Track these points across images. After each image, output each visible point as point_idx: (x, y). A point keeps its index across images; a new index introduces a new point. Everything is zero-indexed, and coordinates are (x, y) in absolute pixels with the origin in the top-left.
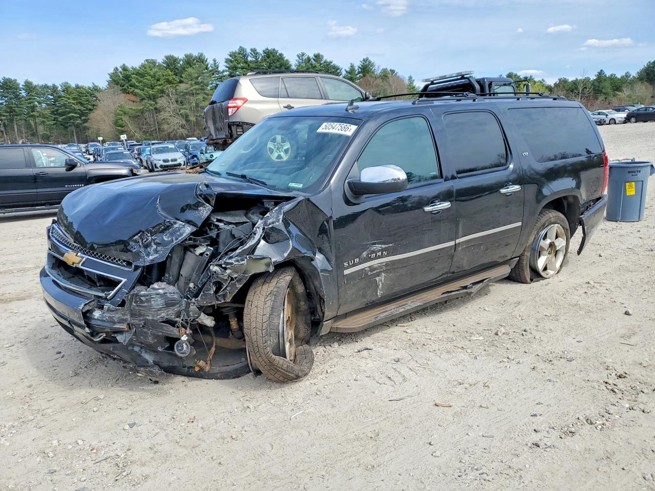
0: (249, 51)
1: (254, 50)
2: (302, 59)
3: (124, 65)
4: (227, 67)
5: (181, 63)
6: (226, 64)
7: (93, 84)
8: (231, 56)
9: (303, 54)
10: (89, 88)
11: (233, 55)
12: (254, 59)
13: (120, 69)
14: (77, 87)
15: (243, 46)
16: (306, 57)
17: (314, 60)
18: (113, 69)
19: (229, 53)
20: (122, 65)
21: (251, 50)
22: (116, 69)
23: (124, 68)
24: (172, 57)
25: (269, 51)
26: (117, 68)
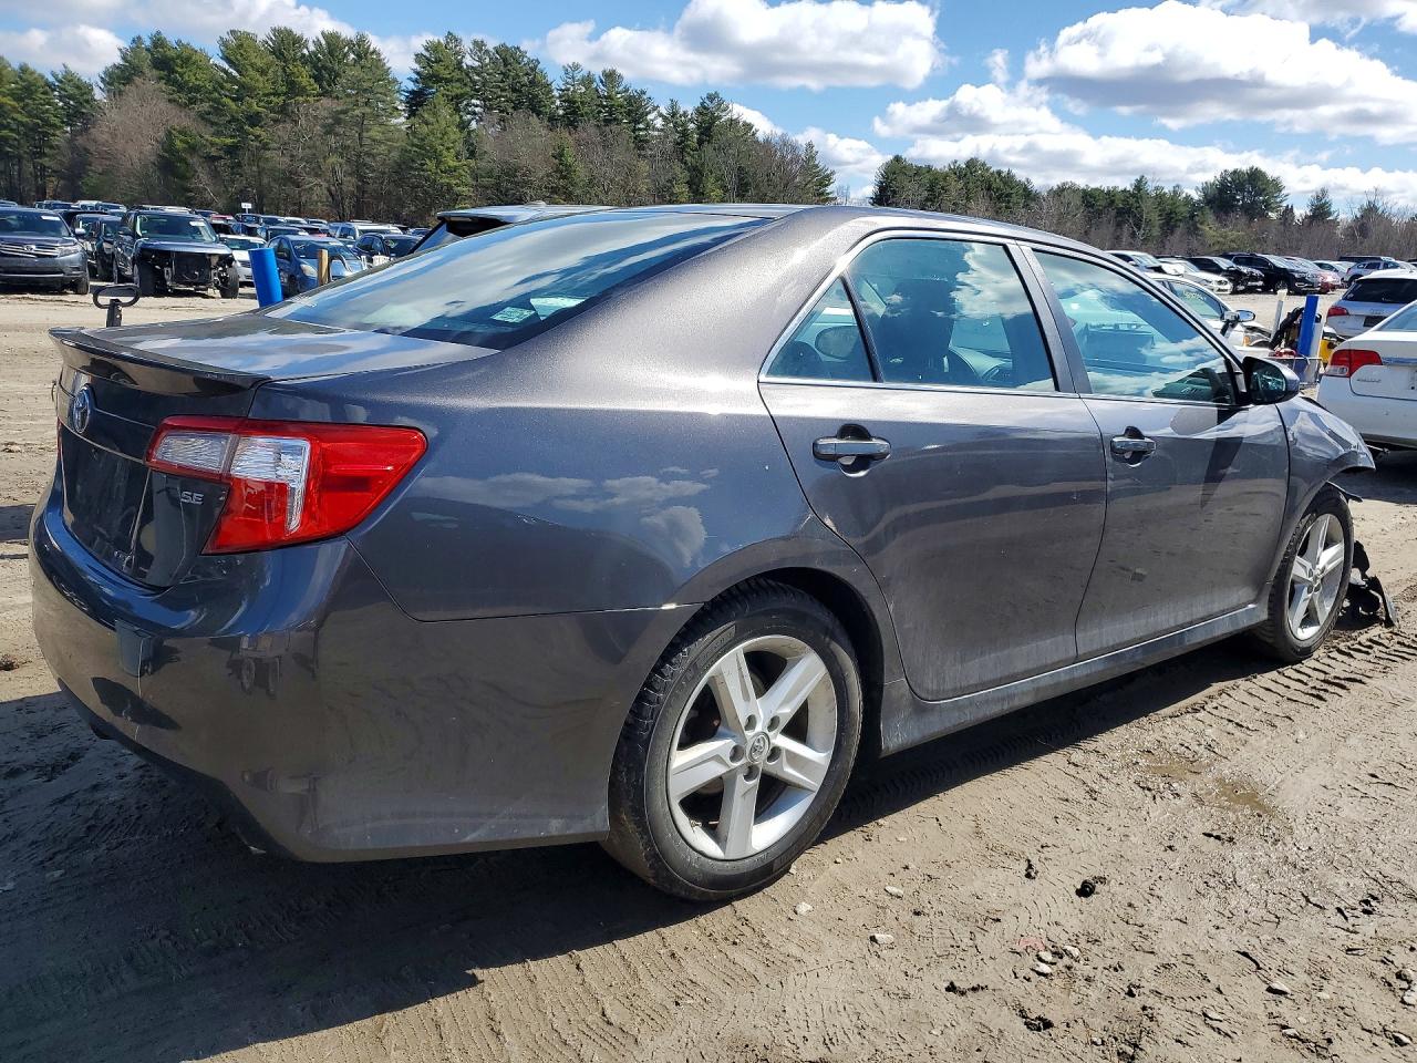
0: (467, 45)
1: (479, 45)
2: (573, 78)
3: (159, 33)
4: (418, 73)
5: (312, 48)
6: (417, 67)
7: (65, 67)
8: (427, 50)
9: (576, 67)
10: (53, 74)
11: (433, 48)
12: (477, 64)
13: (148, 43)
14: (24, 69)
15: (455, 33)
16: (585, 73)
17: (602, 82)
18: (130, 41)
19: (425, 44)
20: (154, 33)
21: (475, 43)
22: (137, 40)
23: (158, 42)
24: (290, 32)
25: (507, 49)
26: (139, 38)
